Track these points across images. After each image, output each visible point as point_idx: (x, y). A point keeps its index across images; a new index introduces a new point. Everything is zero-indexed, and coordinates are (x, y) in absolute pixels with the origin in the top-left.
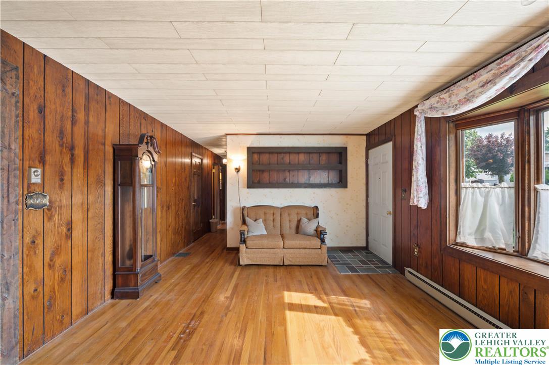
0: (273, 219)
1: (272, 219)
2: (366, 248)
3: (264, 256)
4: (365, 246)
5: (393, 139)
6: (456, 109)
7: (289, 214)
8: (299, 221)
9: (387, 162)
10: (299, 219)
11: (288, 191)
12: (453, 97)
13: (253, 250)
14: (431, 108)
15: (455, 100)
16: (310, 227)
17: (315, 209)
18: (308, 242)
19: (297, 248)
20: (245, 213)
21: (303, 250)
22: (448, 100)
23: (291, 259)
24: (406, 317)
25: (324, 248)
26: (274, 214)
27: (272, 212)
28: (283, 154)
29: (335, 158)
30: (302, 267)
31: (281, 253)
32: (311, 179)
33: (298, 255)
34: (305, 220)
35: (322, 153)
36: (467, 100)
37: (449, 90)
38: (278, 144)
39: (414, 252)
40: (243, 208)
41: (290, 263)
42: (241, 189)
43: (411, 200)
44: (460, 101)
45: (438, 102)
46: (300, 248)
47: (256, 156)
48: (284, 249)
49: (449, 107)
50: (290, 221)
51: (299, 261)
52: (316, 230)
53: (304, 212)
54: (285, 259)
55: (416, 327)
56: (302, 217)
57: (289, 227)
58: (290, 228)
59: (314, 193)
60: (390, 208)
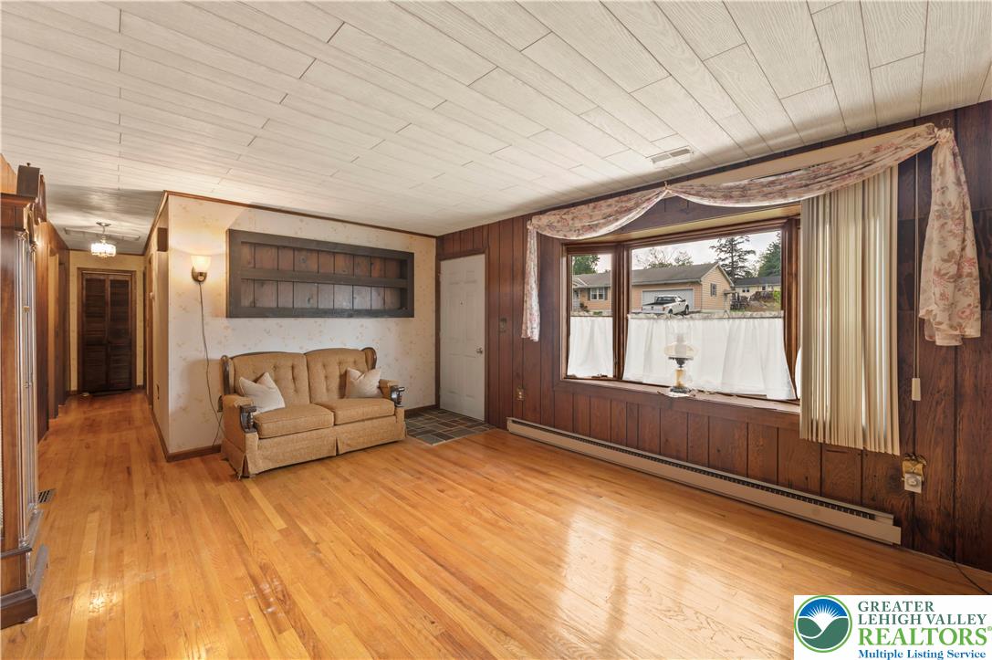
0: (293, 378)
1: (291, 377)
2: (436, 407)
3: (298, 448)
4: (434, 403)
5: (487, 251)
6: (579, 235)
7: (324, 366)
8: (344, 377)
9: (474, 282)
10: (343, 372)
11: (316, 322)
12: (577, 221)
13: (276, 440)
14: (550, 226)
15: (578, 224)
16: (371, 382)
17: (369, 353)
18: (376, 408)
19: (359, 421)
20: (231, 370)
21: (369, 422)
22: (571, 222)
23: (349, 442)
24: (537, 467)
25: (401, 412)
26: (293, 368)
27: (290, 364)
28: (304, 253)
29: (393, 268)
30: (369, 450)
31: (330, 434)
32: (356, 301)
33: (361, 432)
34: (355, 373)
35: (375, 257)
36: (591, 228)
37: (568, 212)
38: (296, 233)
39: (518, 395)
40: (224, 362)
41: (349, 449)
42: (207, 318)
43: (523, 332)
44: (583, 227)
45: (558, 222)
46: (363, 420)
47: (246, 252)
48: (336, 428)
49: (571, 230)
50: (326, 377)
51: (364, 443)
52: (379, 388)
53: (351, 359)
54: (339, 445)
55: (552, 473)
56: (349, 369)
57: (326, 389)
58: (328, 390)
59: (362, 326)
60: (481, 343)
